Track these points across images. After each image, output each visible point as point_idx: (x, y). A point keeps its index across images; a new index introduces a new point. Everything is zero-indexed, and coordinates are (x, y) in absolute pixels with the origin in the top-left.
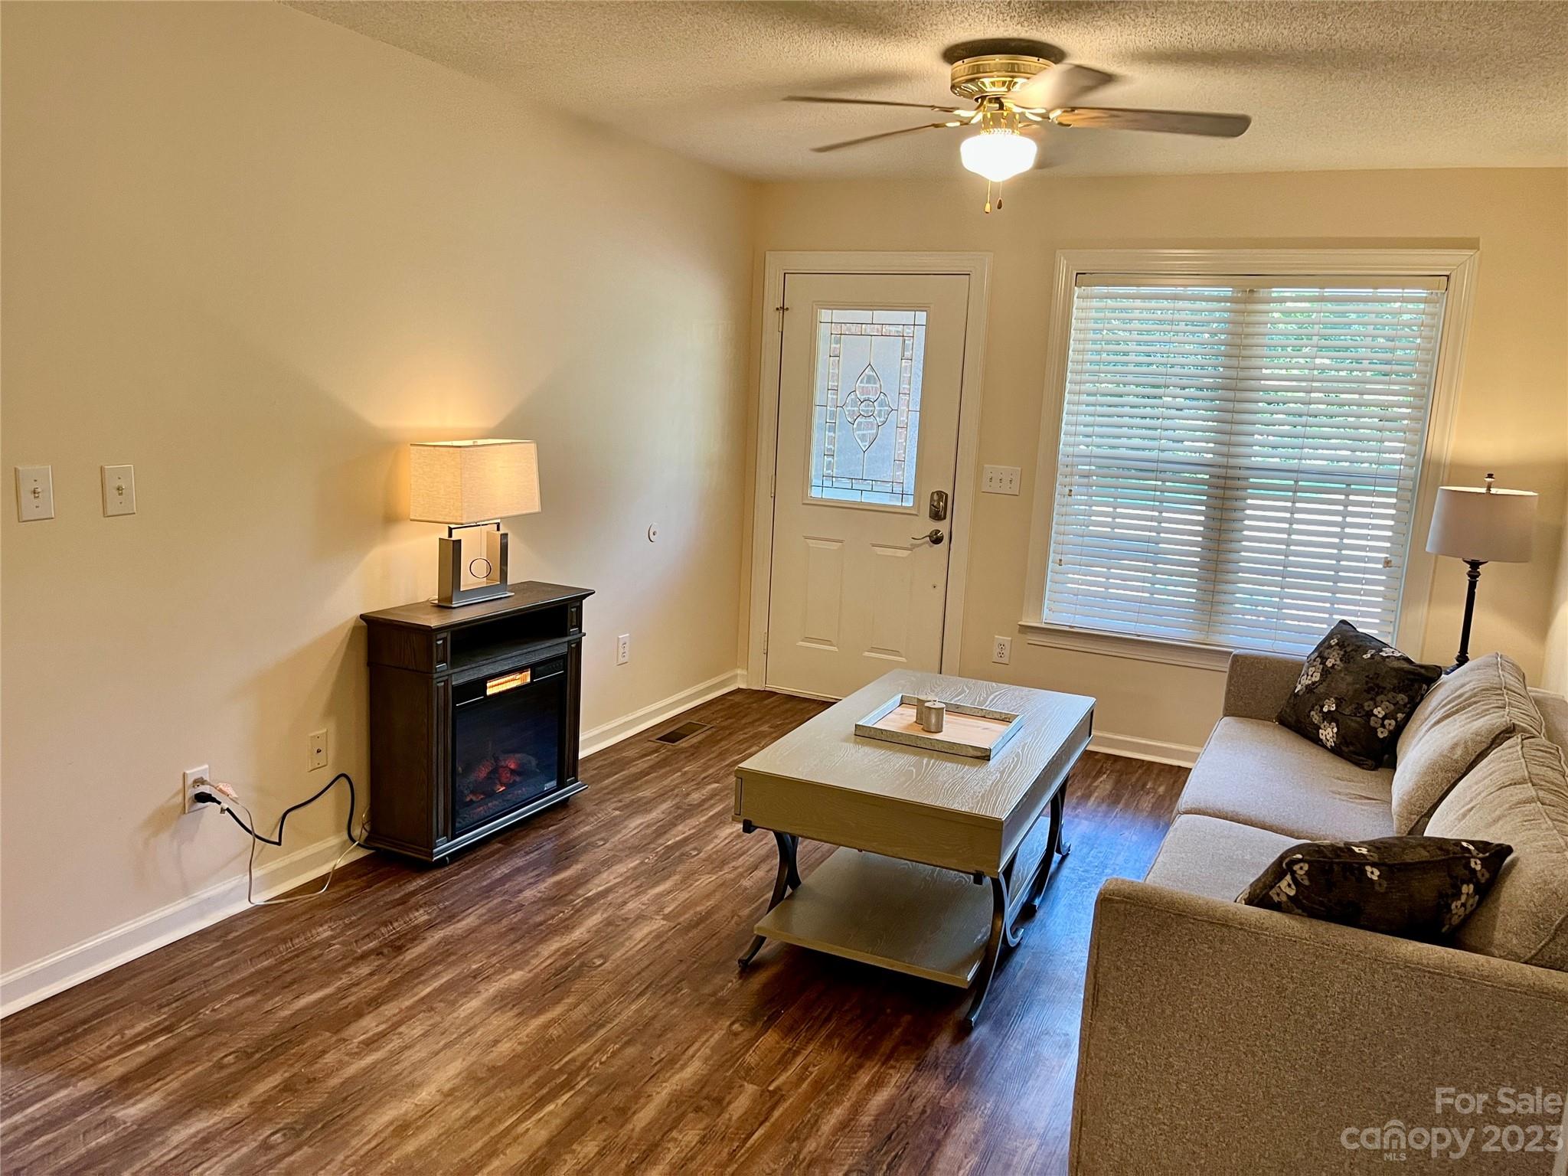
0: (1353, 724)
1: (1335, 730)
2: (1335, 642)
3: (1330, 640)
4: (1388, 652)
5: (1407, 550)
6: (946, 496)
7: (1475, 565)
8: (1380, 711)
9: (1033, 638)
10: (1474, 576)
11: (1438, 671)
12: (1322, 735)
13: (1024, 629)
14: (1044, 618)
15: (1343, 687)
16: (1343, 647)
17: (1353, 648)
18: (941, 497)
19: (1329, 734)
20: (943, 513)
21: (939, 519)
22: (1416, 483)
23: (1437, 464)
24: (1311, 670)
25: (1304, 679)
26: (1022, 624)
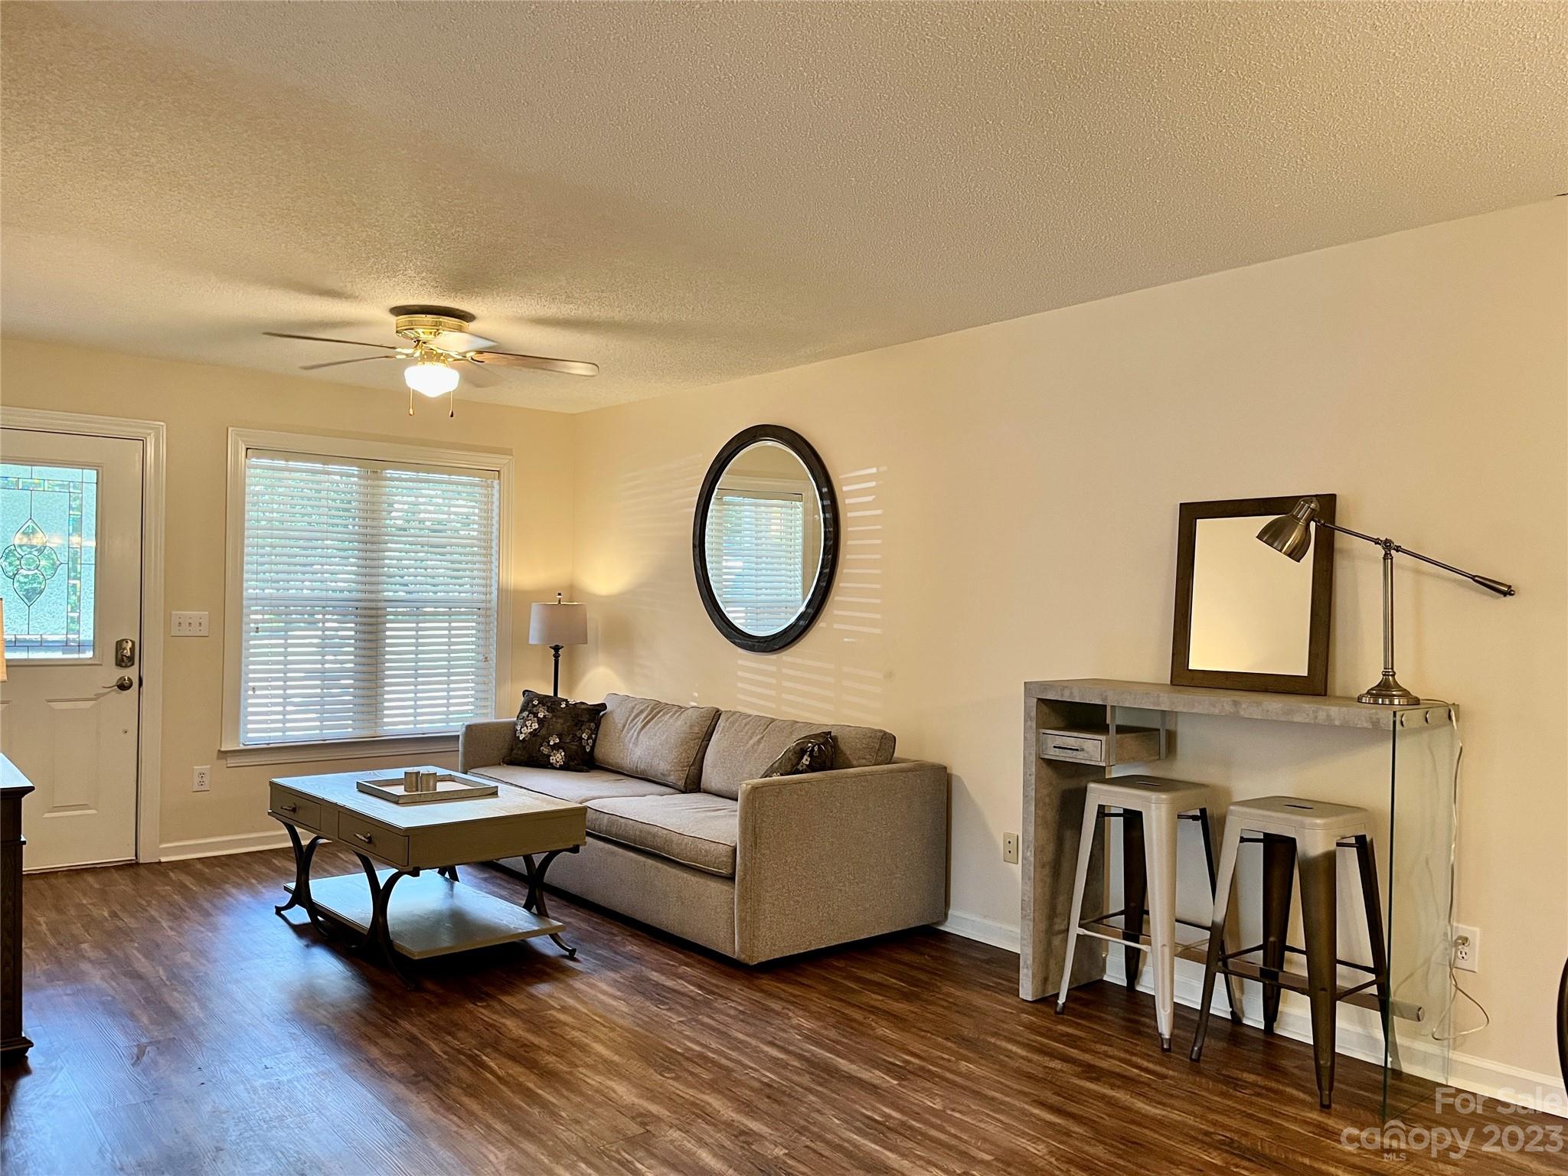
0: (573, 747)
1: (563, 754)
2: (536, 702)
3: (531, 702)
4: (571, 701)
5: (493, 648)
6: (133, 643)
7: (556, 649)
8: (585, 736)
9: (232, 761)
10: (556, 656)
11: (603, 706)
12: (553, 759)
13: (223, 754)
14: (242, 741)
15: (559, 727)
16: (543, 705)
17: (551, 703)
18: (130, 644)
19: (558, 758)
20: (131, 659)
21: (126, 666)
22: (494, 603)
23: (507, 591)
24: (528, 723)
25: (524, 729)
26: (223, 749)
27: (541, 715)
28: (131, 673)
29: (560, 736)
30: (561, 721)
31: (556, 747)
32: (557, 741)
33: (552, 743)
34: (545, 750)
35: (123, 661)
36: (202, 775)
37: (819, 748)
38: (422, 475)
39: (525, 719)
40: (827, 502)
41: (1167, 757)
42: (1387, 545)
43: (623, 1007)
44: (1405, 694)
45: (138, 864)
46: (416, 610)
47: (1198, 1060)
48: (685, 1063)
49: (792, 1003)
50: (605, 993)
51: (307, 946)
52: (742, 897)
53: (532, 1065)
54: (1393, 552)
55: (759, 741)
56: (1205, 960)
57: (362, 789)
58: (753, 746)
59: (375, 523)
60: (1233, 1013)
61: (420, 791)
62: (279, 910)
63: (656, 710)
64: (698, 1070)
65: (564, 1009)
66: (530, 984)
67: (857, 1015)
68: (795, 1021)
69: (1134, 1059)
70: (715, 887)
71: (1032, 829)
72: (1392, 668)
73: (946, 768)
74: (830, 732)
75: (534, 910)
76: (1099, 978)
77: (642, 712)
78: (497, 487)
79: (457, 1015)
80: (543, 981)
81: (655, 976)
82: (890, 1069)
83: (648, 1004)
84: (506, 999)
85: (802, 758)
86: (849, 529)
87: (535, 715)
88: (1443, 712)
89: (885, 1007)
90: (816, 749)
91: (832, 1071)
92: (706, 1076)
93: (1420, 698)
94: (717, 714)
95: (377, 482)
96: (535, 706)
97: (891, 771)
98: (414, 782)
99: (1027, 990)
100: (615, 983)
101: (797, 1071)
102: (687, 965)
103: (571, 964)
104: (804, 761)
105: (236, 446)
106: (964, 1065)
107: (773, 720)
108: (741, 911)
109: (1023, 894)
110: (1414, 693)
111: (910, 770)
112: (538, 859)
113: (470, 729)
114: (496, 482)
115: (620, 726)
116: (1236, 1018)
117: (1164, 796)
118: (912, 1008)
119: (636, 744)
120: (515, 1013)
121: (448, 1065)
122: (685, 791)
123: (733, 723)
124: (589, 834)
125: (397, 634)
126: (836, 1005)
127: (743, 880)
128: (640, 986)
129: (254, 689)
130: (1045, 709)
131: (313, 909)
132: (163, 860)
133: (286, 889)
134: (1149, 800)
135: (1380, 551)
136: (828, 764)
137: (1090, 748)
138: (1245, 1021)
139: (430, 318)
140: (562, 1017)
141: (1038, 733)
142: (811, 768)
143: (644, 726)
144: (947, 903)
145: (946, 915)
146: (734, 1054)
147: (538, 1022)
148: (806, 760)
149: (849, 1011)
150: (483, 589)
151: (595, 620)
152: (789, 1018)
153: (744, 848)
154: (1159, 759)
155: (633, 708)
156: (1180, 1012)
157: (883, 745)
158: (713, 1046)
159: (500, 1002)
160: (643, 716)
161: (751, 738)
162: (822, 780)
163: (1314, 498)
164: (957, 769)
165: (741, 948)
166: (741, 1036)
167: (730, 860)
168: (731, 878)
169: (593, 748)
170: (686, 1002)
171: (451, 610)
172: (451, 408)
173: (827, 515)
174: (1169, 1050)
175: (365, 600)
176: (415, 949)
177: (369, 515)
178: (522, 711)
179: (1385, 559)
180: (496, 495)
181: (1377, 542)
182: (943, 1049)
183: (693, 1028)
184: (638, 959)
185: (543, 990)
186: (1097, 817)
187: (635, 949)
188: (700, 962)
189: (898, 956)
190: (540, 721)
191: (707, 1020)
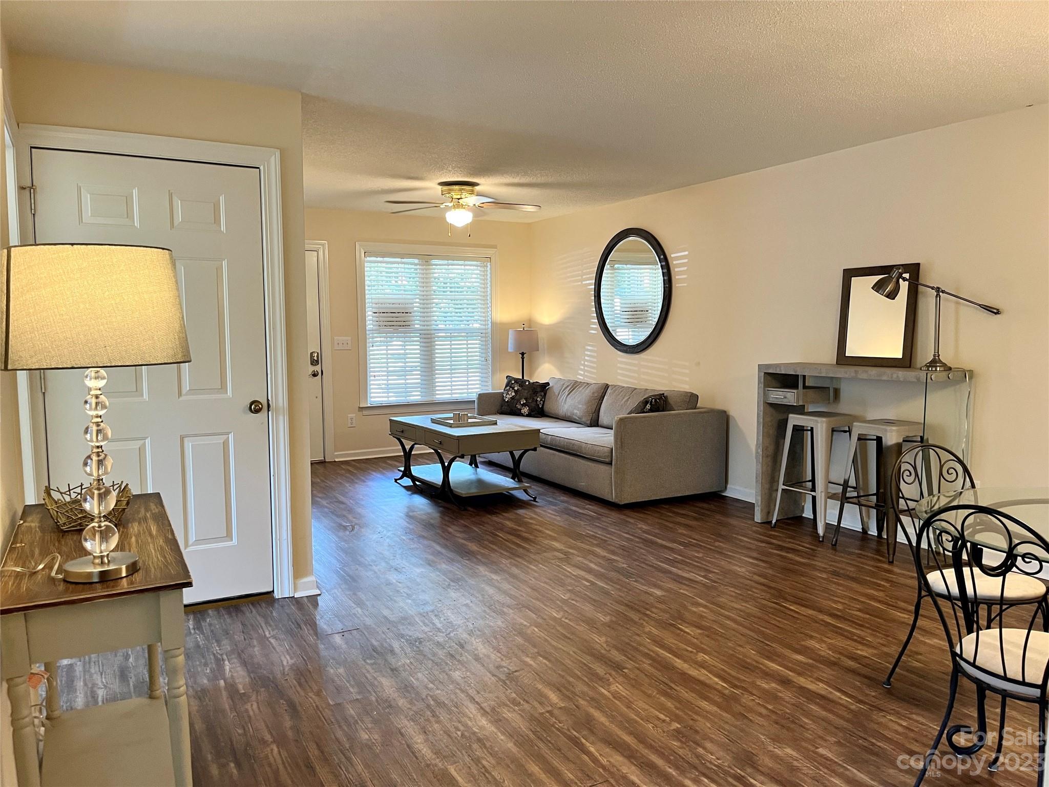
0: (533, 405)
1: (528, 408)
2: (513, 382)
3: (510, 382)
4: (531, 381)
5: (490, 354)
6: (318, 353)
7: (523, 354)
8: (539, 399)
9: (365, 413)
10: (523, 358)
11: (548, 384)
12: (523, 411)
13: (361, 409)
14: (369, 402)
15: (525, 394)
16: (517, 383)
17: (521, 382)
18: (316, 354)
19: (525, 410)
20: (317, 361)
21: (315, 365)
22: (489, 330)
23: (496, 323)
24: (510, 393)
25: (508, 396)
26: (361, 406)
27: (516, 388)
28: (318, 368)
29: (526, 399)
30: (526, 391)
31: (524, 405)
32: (525, 402)
33: (522, 403)
34: (519, 406)
35: (314, 362)
36: (352, 419)
37: (655, 400)
38: (450, 262)
39: (508, 391)
40: (665, 271)
41: (834, 402)
42: (938, 290)
43: (558, 518)
44: (944, 365)
45: (325, 462)
46: (452, 335)
47: (835, 545)
48: (586, 538)
49: (639, 520)
50: (549, 513)
51: (410, 495)
52: (616, 472)
53: (519, 536)
54: (941, 294)
55: (628, 400)
56: (840, 499)
57: (433, 421)
58: (625, 401)
59: (428, 289)
60: (863, 529)
61: (460, 422)
62: (396, 480)
63: (575, 386)
64: (591, 540)
65: (532, 518)
66: (516, 510)
67: (671, 525)
68: (639, 526)
69: (803, 544)
70: (603, 468)
71: (761, 438)
72: (938, 353)
73: (725, 412)
74: (663, 394)
75: (516, 480)
76: (799, 515)
77: (568, 386)
78: (489, 266)
79: (484, 519)
80: (521, 509)
81: (574, 508)
82: (681, 543)
83: (571, 518)
84: (504, 514)
85: (646, 405)
86: (677, 285)
87: (513, 388)
88: (961, 374)
89: (685, 523)
90: (653, 400)
91: (653, 542)
92: (595, 542)
93: (952, 367)
94: (607, 387)
95: (428, 267)
96: (513, 384)
97: (693, 413)
98: (458, 418)
99: (758, 518)
100: (555, 510)
101: (638, 542)
102: (590, 505)
103: (535, 503)
104: (647, 407)
105: (360, 252)
106: (717, 544)
107: (635, 389)
108: (615, 478)
109: (757, 471)
110: (949, 365)
111: (705, 412)
112: (517, 454)
113: (481, 396)
114: (489, 264)
115: (557, 394)
116: (865, 531)
117: (824, 419)
118: (698, 524)
119: (565, 403)
120: (509, 519)
121: (482, 535)
122: (591, 426)
123: (615, 391)
124: (542, 446)
125: (441, 348)
126: (660, 521)
127: (616, 463)
128: (567, 512)
129: (375, 376)
130: (769, 378)
131: (414, 479)
132: (336, 460)
133: (399, 470)
134: (817, 422)
135: (934, 293)
136: (661, 409)
137: (788, 397)
138: (870, 533)
139: (457, 187)
140: (531, 521)
141: (764, 390)
142: (651, 411)
143: (568, 395)
144: (726, 482)
145: (726, 488)
146: (608, 536)
147: (520, 521)
148: (648, 406)
149: (667, 524)
150: (484, 323)
151: (542, 336)
152: (637, 525)
153: (616, 449)
154: (829, 403)
155: (564, 384)
156: (828, 526)
157: (692, 399)
158: (599, 533)
159: (503, 515)
160: (568, 389)
161: (624, 398)
162: (657, 416)
163: (901, 267)
164: (732, 413)
165: (616, 496)
166: (613, 530)
167: (610, 454)
168: (611, 464)
169: (543, 405)
170: (588, 518)
171: (469, 334)
172: (470, 231)
173: (665, 278)
174: (823, 541)
175: (425, 330)
176: (463, 492)
177: (425, 285)
178: (506, 387)
179: (936, 297)
180: (489, 271)
181: (933, 288)
182: (709, 537)
183: (591, 527)
184: (566, 502)
185: (521, 512)
186: (793, 431)
187: (565, 498)
188: (596, 504)
189: (697, 505)
190: (516, 392)
191: (597, 524)
